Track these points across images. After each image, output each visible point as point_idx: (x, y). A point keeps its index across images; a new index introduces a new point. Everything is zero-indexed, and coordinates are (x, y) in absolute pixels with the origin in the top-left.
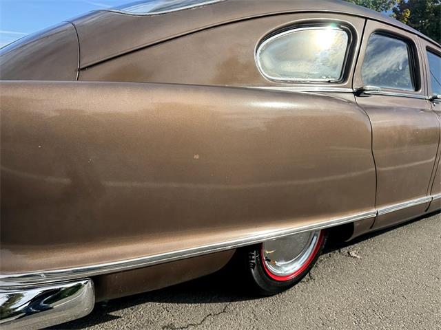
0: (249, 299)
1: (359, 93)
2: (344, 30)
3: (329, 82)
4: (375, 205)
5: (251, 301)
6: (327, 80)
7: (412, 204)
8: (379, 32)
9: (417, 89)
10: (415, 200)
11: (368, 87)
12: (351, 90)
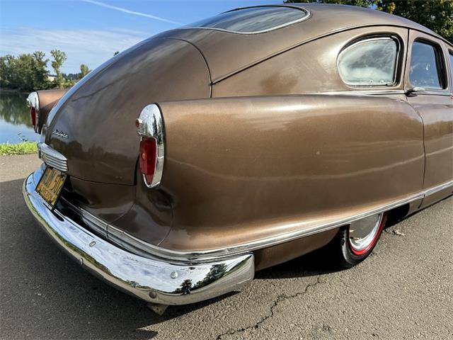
0: (333, 272)
1: (409, 94)
2: (394, 40)
3: (386, 85)
4: (423, 188)
5: (336, 273)
6: (385, 83)
7: (446, 187)
8: (419, 40)
9: (444, 87)
10: (447, 183)
11: (416, 89)
12: (403, 92)
